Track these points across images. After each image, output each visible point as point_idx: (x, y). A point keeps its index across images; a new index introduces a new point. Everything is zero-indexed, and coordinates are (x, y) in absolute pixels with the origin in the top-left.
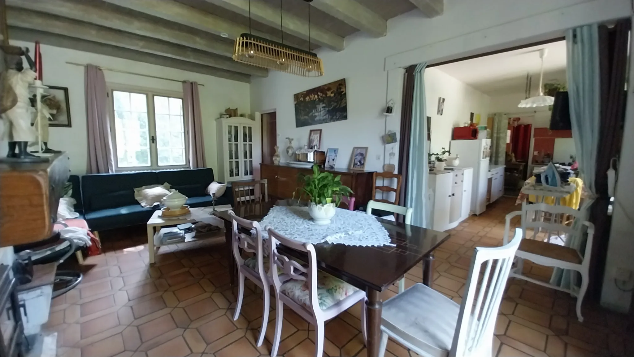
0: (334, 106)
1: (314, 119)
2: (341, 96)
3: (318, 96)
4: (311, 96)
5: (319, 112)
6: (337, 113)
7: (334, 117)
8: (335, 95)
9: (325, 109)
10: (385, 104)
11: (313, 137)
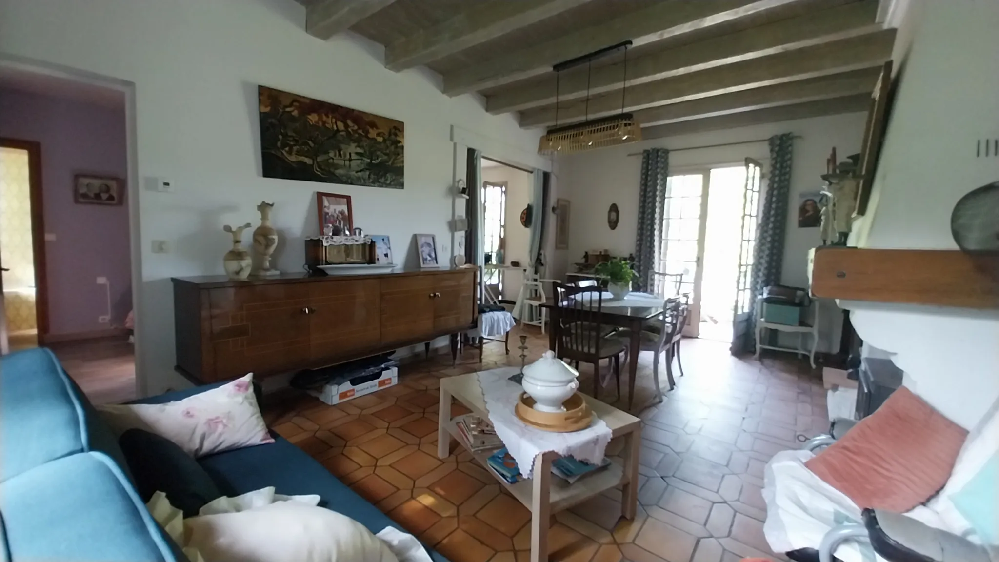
0: (381, 160)
1: (332, 170)
2: (396, 147)
3: (347, 126)
4: (325, 118)
5: (347, 160)
6: (388, 175)
7: (382, 180)
8: (385, 140)
9: (362, 159)
10: (451, 183)
11: (329, 208)
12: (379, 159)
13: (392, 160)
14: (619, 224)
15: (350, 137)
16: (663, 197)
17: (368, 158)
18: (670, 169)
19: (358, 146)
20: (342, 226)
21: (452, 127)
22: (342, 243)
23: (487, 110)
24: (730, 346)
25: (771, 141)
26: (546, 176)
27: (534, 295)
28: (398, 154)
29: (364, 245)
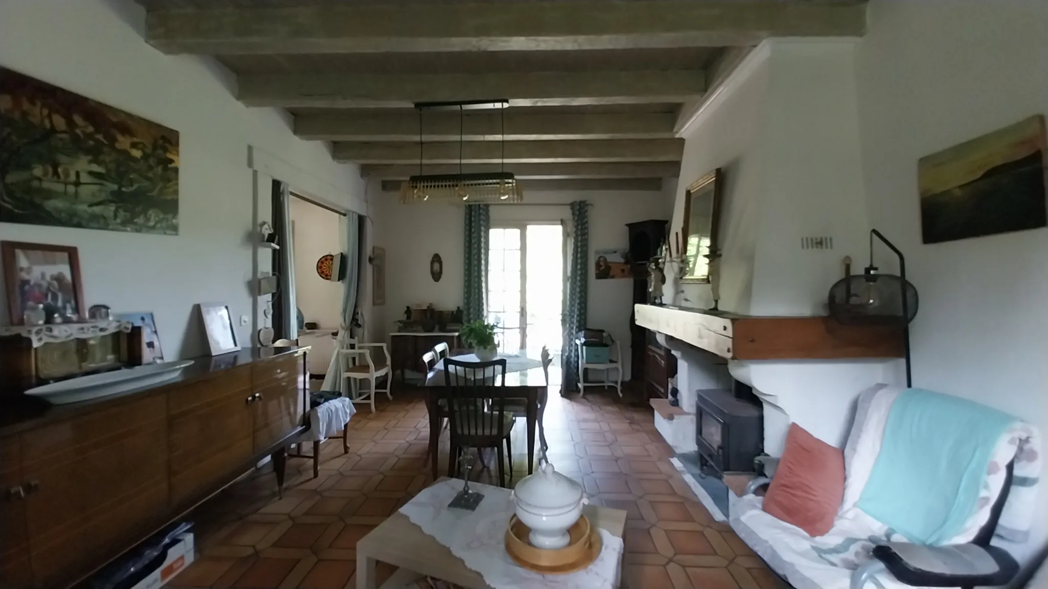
0: (139, 187)
1: (37, 200)
2: (166, 169)
3: (71, 124)
4: (26, 106)
5: (70, 183)
6: (150, 212)
7: (140, 220)
8: (146, 157)
9: (101, 184)
10: (250, 226)
11: (29, 271)
12: (136, 186)
13: (158, 188)
14: (443, 276)
15: (78, 146)
16: (487, 250)
17: (113, 183)
18: (491, 222)
19: (95, 161)
20: (60, 304)
21: (250, 149)
22: (72, 338)
23: (295, 132)
24: (559, 388)
25: (572, 205)
26: (361, 220)
27: (351, 365)
28: (169, 180)
29: (117, 336)
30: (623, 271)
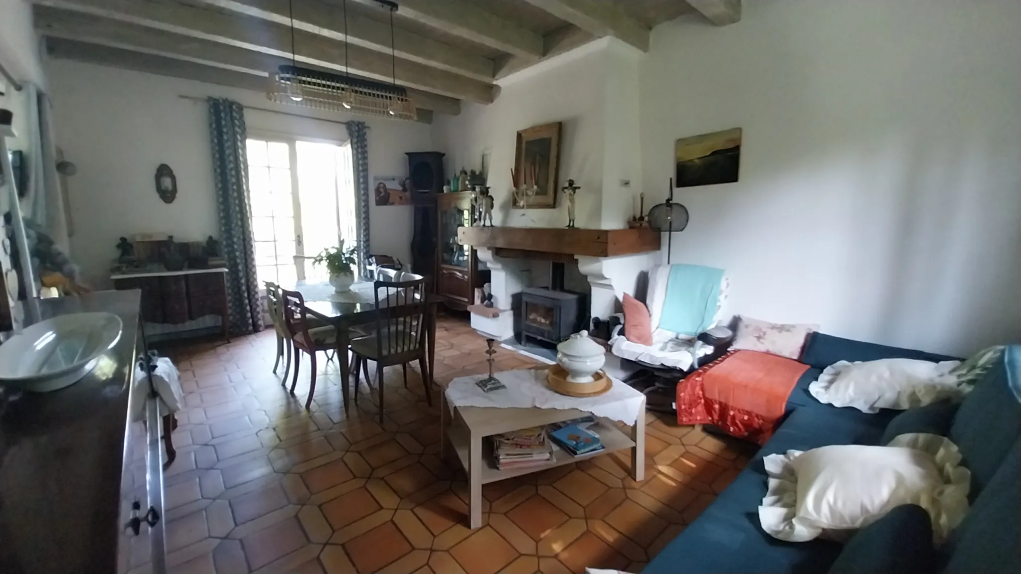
14: (179, 195)
16: (246, 165)
18: (248, 129)
25: (349, 124)
30: (401, 198)
